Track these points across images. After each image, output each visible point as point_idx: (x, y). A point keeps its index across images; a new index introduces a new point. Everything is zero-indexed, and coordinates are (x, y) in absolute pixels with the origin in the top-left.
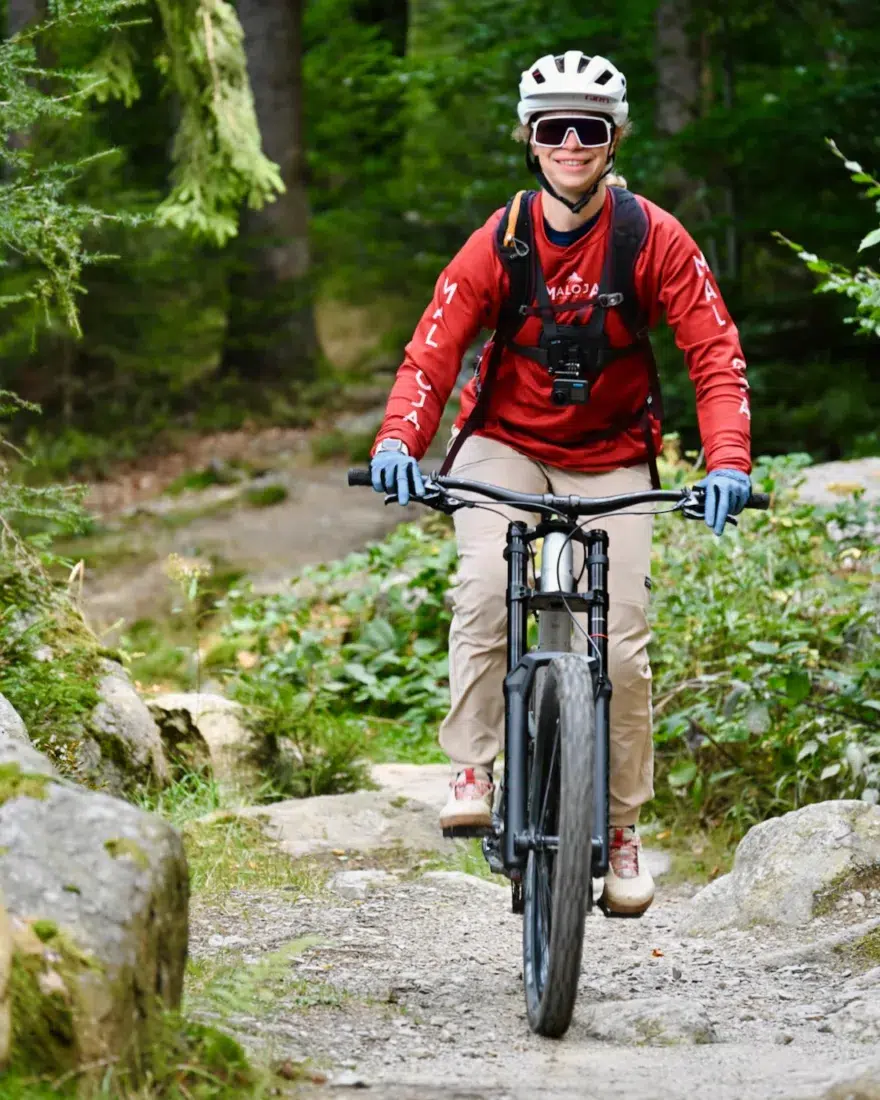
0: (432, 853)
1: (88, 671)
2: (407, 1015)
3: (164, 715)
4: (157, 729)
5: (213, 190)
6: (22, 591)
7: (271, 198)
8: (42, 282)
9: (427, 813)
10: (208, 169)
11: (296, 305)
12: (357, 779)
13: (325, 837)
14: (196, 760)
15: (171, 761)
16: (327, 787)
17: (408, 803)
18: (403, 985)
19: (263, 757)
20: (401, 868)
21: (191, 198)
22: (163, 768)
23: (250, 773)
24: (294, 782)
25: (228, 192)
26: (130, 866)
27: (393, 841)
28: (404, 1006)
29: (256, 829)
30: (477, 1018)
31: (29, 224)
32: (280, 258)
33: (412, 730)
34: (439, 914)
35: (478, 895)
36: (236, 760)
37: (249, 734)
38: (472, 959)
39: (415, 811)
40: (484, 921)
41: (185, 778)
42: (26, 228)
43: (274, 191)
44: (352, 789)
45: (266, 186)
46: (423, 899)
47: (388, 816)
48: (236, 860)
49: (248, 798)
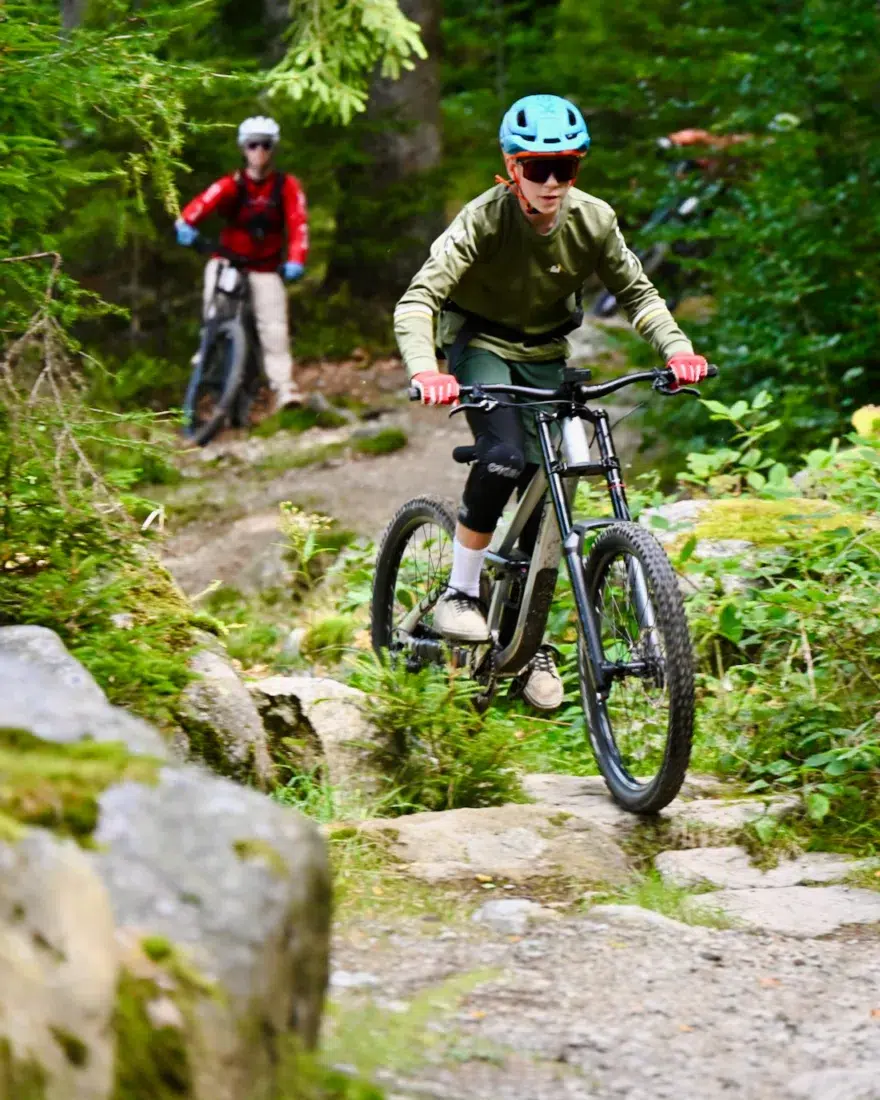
0: (599, 884)
1: (175, 643)
2: (581, 1076)
3: (267, 702)
4: (260, 720)
5: (337, 53)
6: (98, 542)
7: (410, 66)
8: (135, 157)
9: (593, 834)
10: (331, 28)
11: (422, 206)
12: (505, 791)
13: (467, 860)
14: (307, 759)
15: (276, 759)
16: (469, 798)
17: (571, 820)
18: (575, 1040)
19: (389, 757)
20: (560, 901)
21: (310, 62)
22: (265, 766)
23: (372, 778)
24: (426, 790)
25: (357, 56)
26: (262, 872)
27: (551, 867)
28: (578, 1067)
29: (380, 845)
30: (668, 1084)
31: (122, 83)
32: (403, 146)
33: (571, 733)
34: (616, 956)
35: (661, 936)
36: (355, 760)
37: (373, 729)
38: (658, 1012)
39: (578, 830)
40: (672, 967)
41: (294, 779)
42: (118, 89)
43: (414, 57)
44: (498, 803)
45: (405, 51)
46: (594, 937)
47: (546, 836)
48: (357, 884)
49: (370, 810)
